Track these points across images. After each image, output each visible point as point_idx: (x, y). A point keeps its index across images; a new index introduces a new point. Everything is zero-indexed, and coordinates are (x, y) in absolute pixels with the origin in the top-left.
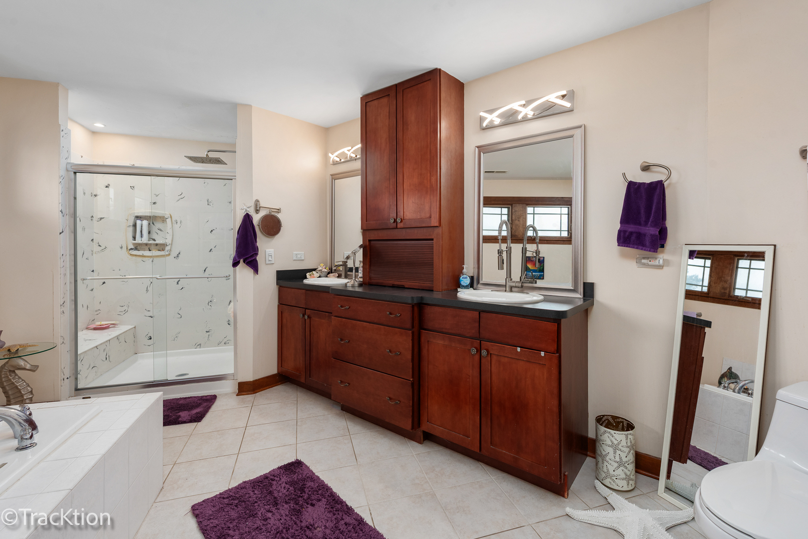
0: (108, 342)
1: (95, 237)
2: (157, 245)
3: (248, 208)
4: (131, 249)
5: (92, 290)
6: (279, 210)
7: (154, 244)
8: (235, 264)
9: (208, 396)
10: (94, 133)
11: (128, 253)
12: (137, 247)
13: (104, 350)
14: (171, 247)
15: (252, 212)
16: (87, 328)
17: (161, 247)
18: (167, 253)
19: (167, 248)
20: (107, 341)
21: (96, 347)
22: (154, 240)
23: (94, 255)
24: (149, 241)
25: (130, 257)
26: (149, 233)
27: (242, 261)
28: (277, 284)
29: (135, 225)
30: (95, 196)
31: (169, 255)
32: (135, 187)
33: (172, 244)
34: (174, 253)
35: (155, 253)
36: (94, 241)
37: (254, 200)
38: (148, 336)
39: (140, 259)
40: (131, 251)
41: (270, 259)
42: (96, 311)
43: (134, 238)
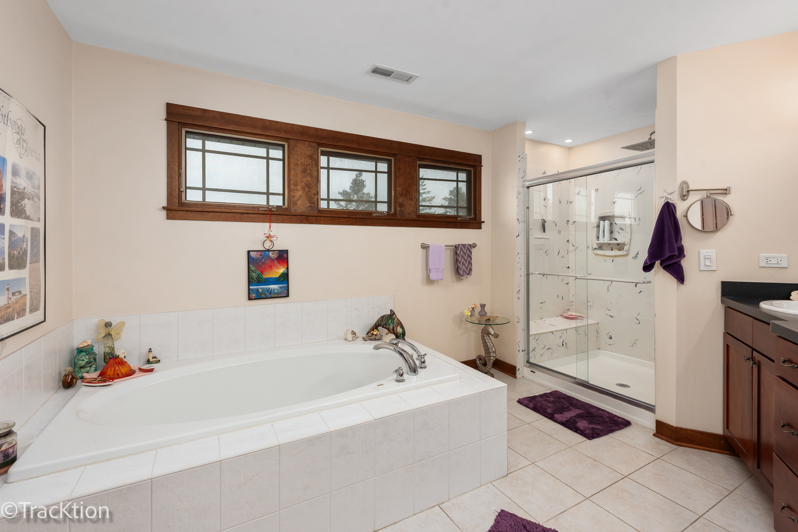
0: (565, 331)
1: (571, 239)
2: (618, 244)
3: (670, 194)
4: (595, 249)
5: (567, 284)
6: (726, 190)
7: (615, 244)
8: (647, 268)
9: (621, 418)
10: (570, 148)
11: (593, 253)
12: (601, 247)
13: (560, 337)
14: (629, 248)
15: (675, 199)
16: (562, 316)
17: (620, 247)
18: (625, 253)
19: (626, 248)
20: (563, 330)
21: (552, 332)
22: (616, 239)
23: (570, 254)
24: (611, 240)
25: (594, 256)
26: (611, 232)
27: (658, 263)
28: (722, 302)
29: (598, 226)
30: (571, 202)
31: (627, 255)
32: (599, 190)
33: (630, 244)
34: (633, 253)
35: (616, 252)
36: (570, 242)
37: (679, 181)
38: (609, 335)
39: (603, 258)
40: (595, 251)
41: (708, 263)
42: (571, 302)
43: (598, 238)
